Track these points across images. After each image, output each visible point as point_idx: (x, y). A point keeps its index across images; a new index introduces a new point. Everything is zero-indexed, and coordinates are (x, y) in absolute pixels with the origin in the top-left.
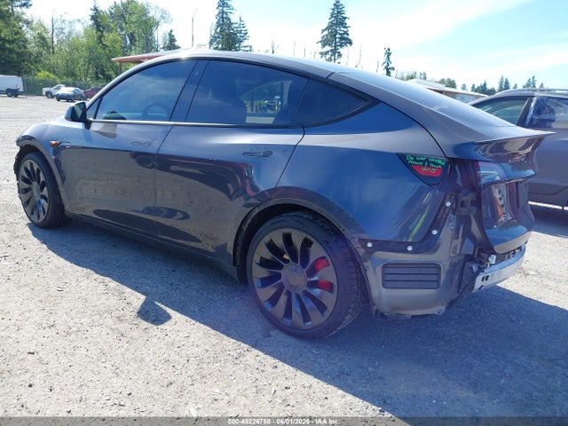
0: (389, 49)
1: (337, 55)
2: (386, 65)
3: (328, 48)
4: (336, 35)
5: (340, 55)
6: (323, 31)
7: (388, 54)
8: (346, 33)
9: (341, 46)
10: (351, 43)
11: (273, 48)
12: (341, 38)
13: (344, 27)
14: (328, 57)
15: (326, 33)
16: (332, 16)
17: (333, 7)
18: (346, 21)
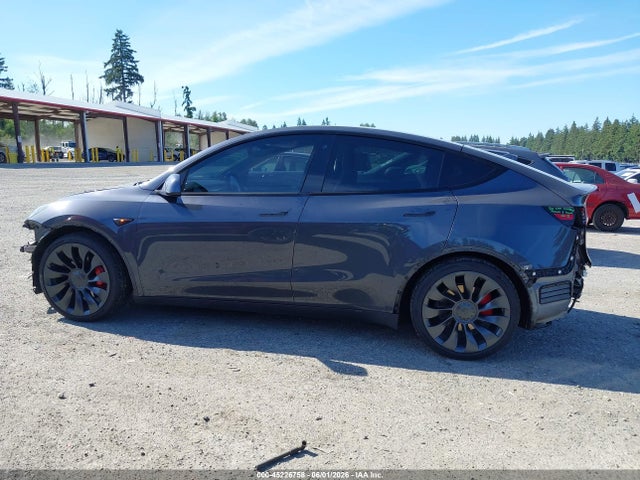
0: (187, 88)
1: (126, 93)
2: (186, 104)
3: (114, 85)
4: (123, 71)
5: (130, 93)
6: (106, 64)
7: (187, 93)
8: (135, 68)
9: (131, 83)
10: (142, 80)
11: (43, 82)
12: (130, 74)
13: (132, 61)
14: (115, 95)
15: (110, 67)
16: (115, 48)
17: (115, 38)
18: (133, 55)
